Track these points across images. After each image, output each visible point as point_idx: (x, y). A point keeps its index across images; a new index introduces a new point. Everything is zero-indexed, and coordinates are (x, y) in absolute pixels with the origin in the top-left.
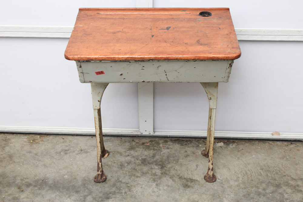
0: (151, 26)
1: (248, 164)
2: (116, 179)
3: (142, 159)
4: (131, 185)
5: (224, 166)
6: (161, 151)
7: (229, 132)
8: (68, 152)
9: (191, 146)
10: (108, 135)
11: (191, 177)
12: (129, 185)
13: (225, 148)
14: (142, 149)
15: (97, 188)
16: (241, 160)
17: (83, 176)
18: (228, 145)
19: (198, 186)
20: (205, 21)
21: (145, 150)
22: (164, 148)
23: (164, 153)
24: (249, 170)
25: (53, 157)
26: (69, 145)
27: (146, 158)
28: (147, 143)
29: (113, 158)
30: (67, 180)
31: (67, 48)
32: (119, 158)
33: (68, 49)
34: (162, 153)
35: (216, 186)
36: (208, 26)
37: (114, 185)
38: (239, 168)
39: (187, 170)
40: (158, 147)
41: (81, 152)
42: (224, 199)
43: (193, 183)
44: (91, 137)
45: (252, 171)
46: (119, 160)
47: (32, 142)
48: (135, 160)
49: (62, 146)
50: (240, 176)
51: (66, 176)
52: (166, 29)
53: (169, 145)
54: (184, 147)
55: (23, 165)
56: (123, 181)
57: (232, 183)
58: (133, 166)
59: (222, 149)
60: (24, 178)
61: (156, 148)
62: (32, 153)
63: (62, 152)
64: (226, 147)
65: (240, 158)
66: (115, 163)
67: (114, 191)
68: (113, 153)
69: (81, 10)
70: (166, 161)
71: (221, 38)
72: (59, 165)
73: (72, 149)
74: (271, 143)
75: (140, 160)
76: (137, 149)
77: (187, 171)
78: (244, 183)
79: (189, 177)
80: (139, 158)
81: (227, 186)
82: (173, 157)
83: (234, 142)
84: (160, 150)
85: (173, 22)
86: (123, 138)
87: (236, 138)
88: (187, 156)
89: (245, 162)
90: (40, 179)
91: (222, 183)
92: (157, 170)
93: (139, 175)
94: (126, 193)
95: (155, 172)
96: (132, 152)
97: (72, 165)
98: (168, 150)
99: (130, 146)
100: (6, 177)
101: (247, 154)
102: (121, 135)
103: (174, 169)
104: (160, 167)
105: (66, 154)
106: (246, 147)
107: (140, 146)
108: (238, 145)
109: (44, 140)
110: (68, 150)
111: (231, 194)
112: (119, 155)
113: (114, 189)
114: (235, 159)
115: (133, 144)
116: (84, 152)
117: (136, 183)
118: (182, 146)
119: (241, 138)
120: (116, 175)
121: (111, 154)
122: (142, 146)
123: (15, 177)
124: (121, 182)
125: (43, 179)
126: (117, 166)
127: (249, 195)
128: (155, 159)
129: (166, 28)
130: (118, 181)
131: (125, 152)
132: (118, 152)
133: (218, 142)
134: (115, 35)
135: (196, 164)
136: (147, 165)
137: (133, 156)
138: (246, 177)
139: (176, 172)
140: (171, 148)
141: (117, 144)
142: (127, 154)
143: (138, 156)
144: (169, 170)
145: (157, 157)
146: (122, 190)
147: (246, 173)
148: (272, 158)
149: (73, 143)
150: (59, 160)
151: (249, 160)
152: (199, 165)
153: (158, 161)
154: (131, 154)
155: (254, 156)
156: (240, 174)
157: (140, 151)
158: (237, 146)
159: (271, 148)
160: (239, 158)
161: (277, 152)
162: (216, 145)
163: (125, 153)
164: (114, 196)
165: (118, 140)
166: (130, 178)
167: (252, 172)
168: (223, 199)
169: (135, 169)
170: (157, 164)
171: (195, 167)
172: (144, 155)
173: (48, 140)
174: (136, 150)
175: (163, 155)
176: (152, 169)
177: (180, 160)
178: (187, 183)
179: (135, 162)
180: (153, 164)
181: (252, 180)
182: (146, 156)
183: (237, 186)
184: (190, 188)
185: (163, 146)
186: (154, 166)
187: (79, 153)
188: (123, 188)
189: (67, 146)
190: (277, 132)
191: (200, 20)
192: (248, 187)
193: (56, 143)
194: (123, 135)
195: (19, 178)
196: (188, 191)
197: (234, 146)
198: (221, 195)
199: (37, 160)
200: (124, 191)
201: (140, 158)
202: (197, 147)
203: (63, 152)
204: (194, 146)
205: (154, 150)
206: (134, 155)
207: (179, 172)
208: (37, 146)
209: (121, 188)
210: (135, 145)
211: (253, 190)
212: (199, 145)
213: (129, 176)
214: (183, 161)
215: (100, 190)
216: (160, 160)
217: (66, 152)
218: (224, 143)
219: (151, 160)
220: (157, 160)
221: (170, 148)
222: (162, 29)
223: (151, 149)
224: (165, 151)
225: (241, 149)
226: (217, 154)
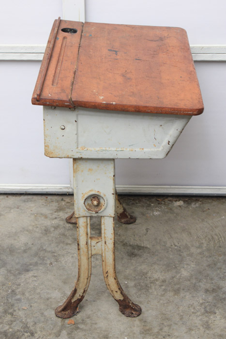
1: (215, 227)
2: (39, 247)
4: (59, 255)
5: (184, 230)
7: (190, 187)
9: (139, 206)
10: (29, 193)
11: (139, 244)
12: (55, 254)
13: (185, 207)
15: (12, 258)
16: (207, 222)
18: (189, 204)
19: (148, 255)
24: (216, 235)
29: (35, 221)
32: (43, 222)
35: (171, 254)
37: (36, 254)
38: (203, 232)
39: (134, 236)
42: (182, 269)
43: (142, 251)
44: (5, 196)
45: (220, 235)
46: (42, 224)
48: (64, 224)
50: (204, 241)
54: (130, 207)
56: (49, 249)
57: (193, 250)
58: (61, 231)
59: (182, 209)
64: (187, 206)
65: (205, 220)
66: (37, 227)
67: (36, 262)
68: (35, 216)
78: (208, 250)
79: (136, 244)
81: (187, 254)
83: (197, 201)
86: (49, 197)
87: (201, 195)
89: (211, 225)
91: (180, 250)
93: (69, 242)
94: (51, 264)
96: (61, 214)
99: (58, 207)
101: (214, 215)
102: (46, 193)
106: (214, 206)
107: (71, 207)
108: (203, 203)
111: (192, 263)
112: (43, 218)
113: (35, 259)
114: (198, 221)
115: (62, 204)
117: (65, 252)
118: (128, 206)
119: (207, 195)
120: (39, 242)
121: (32, 217)
124: (45, 250)
126: (40, 231)
127: (215, 264)
130: (41, 249)
131: (52, 214)
132: (41, 214)
133: (176, 201)
135: (145, 228)
138: (212, 243)
139: (119, 238)
141: (41, 204)
142: (54, 216)
146: (46, 260)
147: (213, 238)
151: (217, 222)
152: (150, 228)
153: (95, 224)
154: (59, 216)
155: (224, 217)
156: (204, 240)
158: (202, 206)
160: (203, 220)
162: (174, 204)
164: (35, 268)
165: (42, 200)
166: (57, 246)
167: (221, 237)
168: (180, 270)
169: (64, 235)
170: (94, 228)
171: (145, 231)
174: (66, 211)
178: (133, 251)
179: (64, 226)
181: (220, 247)
183: (200, 253)
184: (138, 257)
188: (48, 258)
192: (214, 255)
194: (48, 193)
196: (134, 261)
197: (197, 205)
198: (177, 265)
200: (48, 262)
202: (148, 207)
204: (143, 206)
207: (123, 238)
209: (46, 258)
210: (65, 205)
211: (220, 258)
212: (150, 205)
213: (56, 243)
215: (17, 261)
218: (184, 201)
225: (207, 208)
226: (175, 215)
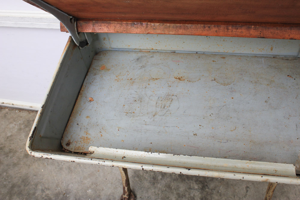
17: (109, 193)
30: (90, 198)
51: (90, 191)
55: (48, 164)
60: (45, 188)
72: (85, 170)
77: (233, 197)
90: (62, 192)
92: (197, 192)
95: (194, 195)
97: (98, 171)
100: (27, 183)
103: (218, 192)
104: (200, 186)
120: (146, 195)
123: (36, 185)
125: (64, 192)
135: (246, 186)
136: (185, 181)
144: (212, 194)
152: (250, 187)
176: (190, 188)
180: (192, 180)
186: (193, 184)
195: (40, 188)
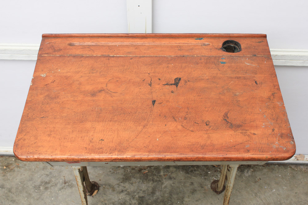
0: (151, 75)
3: (139, 197)
6: (162, 183)
8: (49, 185)
9: (198, 174)
14: (139, 180)
16: (260, 197)
20: (233, 64)
21: (143, 181)
22: (165, 179)
23: (166, 187)
25: (30, 194)
26: (51, 173)
27: (143, 195)
28: (145, 169)
29: (104, 196)
31: (17, 137)
32: (111, 196)
33: (19, 138)
34: (163, 186)
36: (237, 75)
40: (159, 177)
41: (64, 186)
46: (110, 199)
47: (5, 169)
48: (130, 200)
49: (42, 175)
52: (174, 84)
53: (172, 173)
54: (189, 176)
61: (155, 178)
62: (4, 188)
63: (41, 185)
64: (241, 175)
65: (258, 194)
68: (104, 187)
69: (45, 37)
70: (168, 200)
71: (261, 108)
73: (53, 180)
74: (293, 167)
75: (137, 199)
76: (133, 180)
80: (135, 195)
82: (177, 194)
83: (249, 167)
84: (160, 181)
85: (184, 65)
88: (194, 191)
89: (264, 201)
96: (127, 185)
98: (171, 182)
99: (124, 175)
101: (266, 187)
105: (46, 188)
106: (264, 174)
107: (136, 175)
108: (254, 171)
109: (20, 165)
110: (49, 183)
112: (110, 190)
114: (252, 195)
115: (128, 171)
116: (68, 185)
121: (101, 188)
122: (138, 175)
128: (154, 198)
129: (173, 82)
131: (119, 185)
132: (109, 185)
134: (94, 98)
137: (128, 192)
140: (175, 177)
141: (108, 171)
142: (121, 188)
143: (134, 192)
145: (158, 194)
148: (296, 193)
149: (55, 170)
150: (38, 199)
151: (269, 197)
153: (159, 201)
154: (125, 189)
157: (137, 183)
158: (254, 174)
159: (294, 176)
160: (256, 195)
161: (301, 182)
163: (118, 187)
172: (141, 190)
173: (25, 165)
174: (131, 181)
175: (165, 189)
177: (186, 199)
179: (131, 202)
182: (144, 191)
185: (164, 175)
187: (63, 188)
189: (47, 175)
190: (301, 154)
191: (224, 61)
193: (35, 169)
197: (250, 173)
199: (11, 201)
201: (137, 196)
202: (206, 175)
203: (43, 186)
204: (201, 174)
205: (154, 182)
206: (129, 190)
208: (11, 175)
210: (130, 172)
212: (207, 173)
214: (189, 200)
216: (161, 198)
217: (46, 185)
219: (149, 199)
220: (157, 199)
221: (173, 177)
222: (167, 84)
223: (149, 180)
224: (167, 183)
225: (258, 178)
